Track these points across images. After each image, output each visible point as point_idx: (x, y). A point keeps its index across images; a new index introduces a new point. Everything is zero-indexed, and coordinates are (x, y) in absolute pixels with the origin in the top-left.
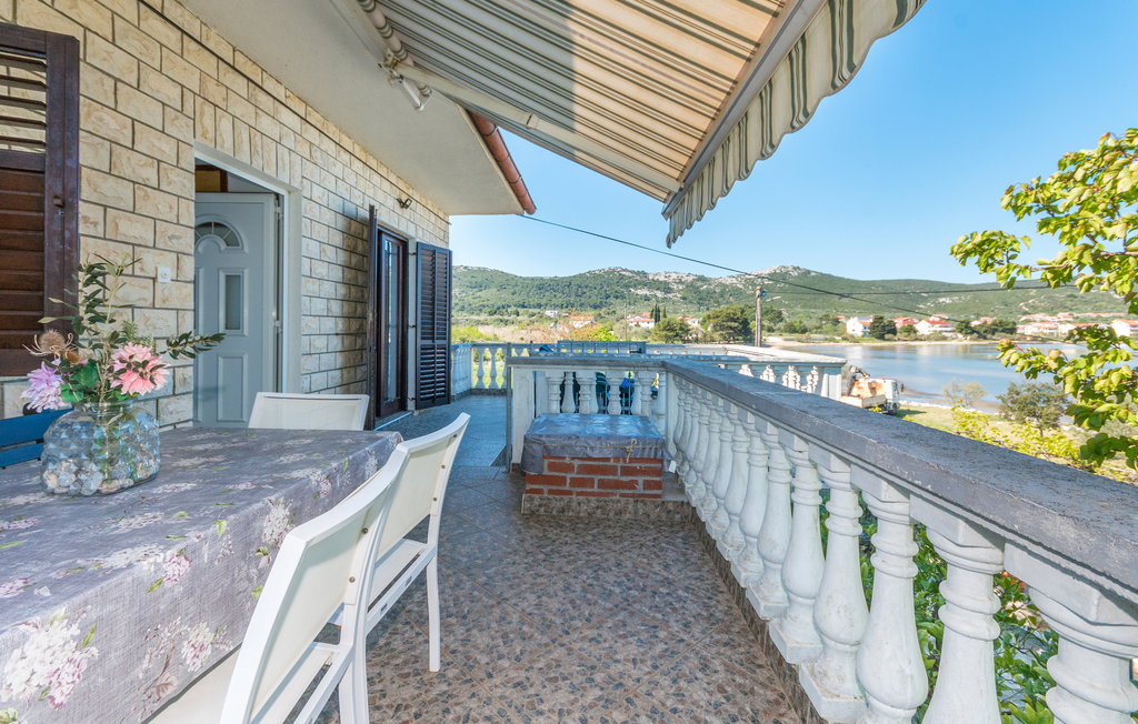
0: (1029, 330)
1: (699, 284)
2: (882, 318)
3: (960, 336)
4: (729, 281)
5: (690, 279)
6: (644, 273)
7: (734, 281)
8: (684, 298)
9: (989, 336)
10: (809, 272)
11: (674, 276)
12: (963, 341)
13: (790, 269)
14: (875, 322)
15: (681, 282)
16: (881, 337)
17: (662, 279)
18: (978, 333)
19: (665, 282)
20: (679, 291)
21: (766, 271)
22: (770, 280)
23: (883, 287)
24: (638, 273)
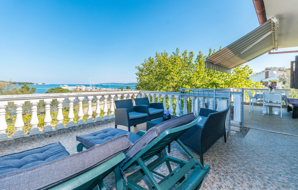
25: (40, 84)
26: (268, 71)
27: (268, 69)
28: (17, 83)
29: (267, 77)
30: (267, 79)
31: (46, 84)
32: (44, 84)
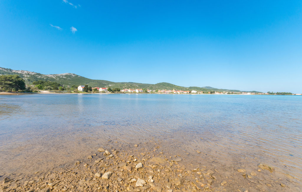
0: (123, 91)
1: (37, 76)
2: (87, 86)
3: (109, 92)
4: (50, 76)
5: (33, 74)
6: (11, 70)
7: (52, 76)
8: (29, 80)
9: (114, 92)
10: (78, 76)
11: (26, 72)
12: (109, 93)
13: (72, 74)
14: (85, 87)
15: (29, 74)
16: (87, 92)
17: (20, 72)
18: (112, 91)
19: (21, 74)
20: (27, 77)
21: (64, 74)
22: (65, 77)
23: (97, 81)
24: (7, 69)
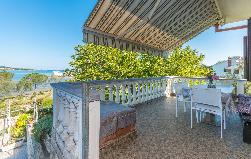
25: (39, 70)
26: (231, 60)
27: (231, 58)
28: (20, 69)
29: (230, 65)
30: (230, 67)
31: (44, 70)
32: (42, 70)
